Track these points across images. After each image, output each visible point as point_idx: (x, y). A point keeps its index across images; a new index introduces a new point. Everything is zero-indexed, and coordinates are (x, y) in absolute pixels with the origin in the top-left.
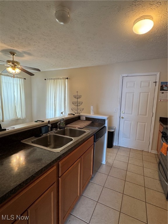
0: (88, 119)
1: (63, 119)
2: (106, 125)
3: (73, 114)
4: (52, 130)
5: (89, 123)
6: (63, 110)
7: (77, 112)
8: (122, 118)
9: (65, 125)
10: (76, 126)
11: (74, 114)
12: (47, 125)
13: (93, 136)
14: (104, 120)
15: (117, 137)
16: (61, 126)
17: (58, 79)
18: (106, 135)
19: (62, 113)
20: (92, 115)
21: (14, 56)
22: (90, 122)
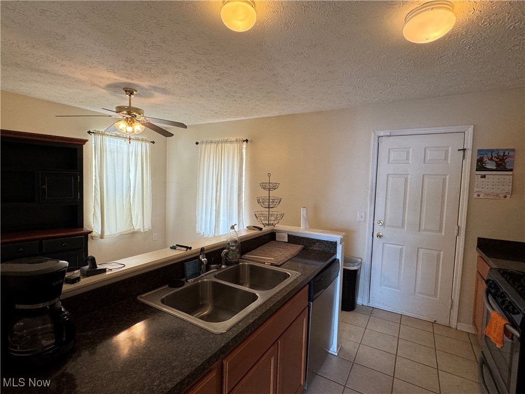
0: (294, 239)
1: (236, 242)
2: (339, 256)
3: (258, 228)
4: (208, 269)
5: (296, 249)
6: (235, 221)
7: (267, 222)
8: (379, 236)
9: (238, 255)
10: (266, 259)
11: (261, 226)
12: (198, 257)
13: (308, 286)
14: (334, 244)
15: (367, 285)
16: (230, 257)
17: (226, 141)
18: (339, 281)
19: (233, 227)
20: (303, 230)
21: (133, 96)
22: (300, 247)
